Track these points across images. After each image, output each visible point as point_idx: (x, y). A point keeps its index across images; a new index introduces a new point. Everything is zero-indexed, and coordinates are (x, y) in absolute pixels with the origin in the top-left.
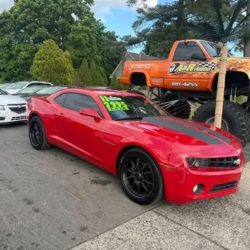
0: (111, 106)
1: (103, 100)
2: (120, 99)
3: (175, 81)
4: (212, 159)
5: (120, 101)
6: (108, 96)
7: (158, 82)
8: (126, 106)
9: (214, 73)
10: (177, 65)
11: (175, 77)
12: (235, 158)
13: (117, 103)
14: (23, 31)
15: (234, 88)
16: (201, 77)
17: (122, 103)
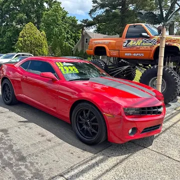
0: (65, 70)
1: (59, 65)
2: (72, 65)
3: (128, 53)
4: (143, 109)
5: (72, 66)
6: (62, 63)
7: (115, 53)
8: (76, 70)
9: (155, 47)
10: (129, 41)
11: (128, 49)
12: (159, 107)
13: (69, 67)
14: (8, 16)
15: (169, 57)
16: (146, 49)
17: (74, 67)
